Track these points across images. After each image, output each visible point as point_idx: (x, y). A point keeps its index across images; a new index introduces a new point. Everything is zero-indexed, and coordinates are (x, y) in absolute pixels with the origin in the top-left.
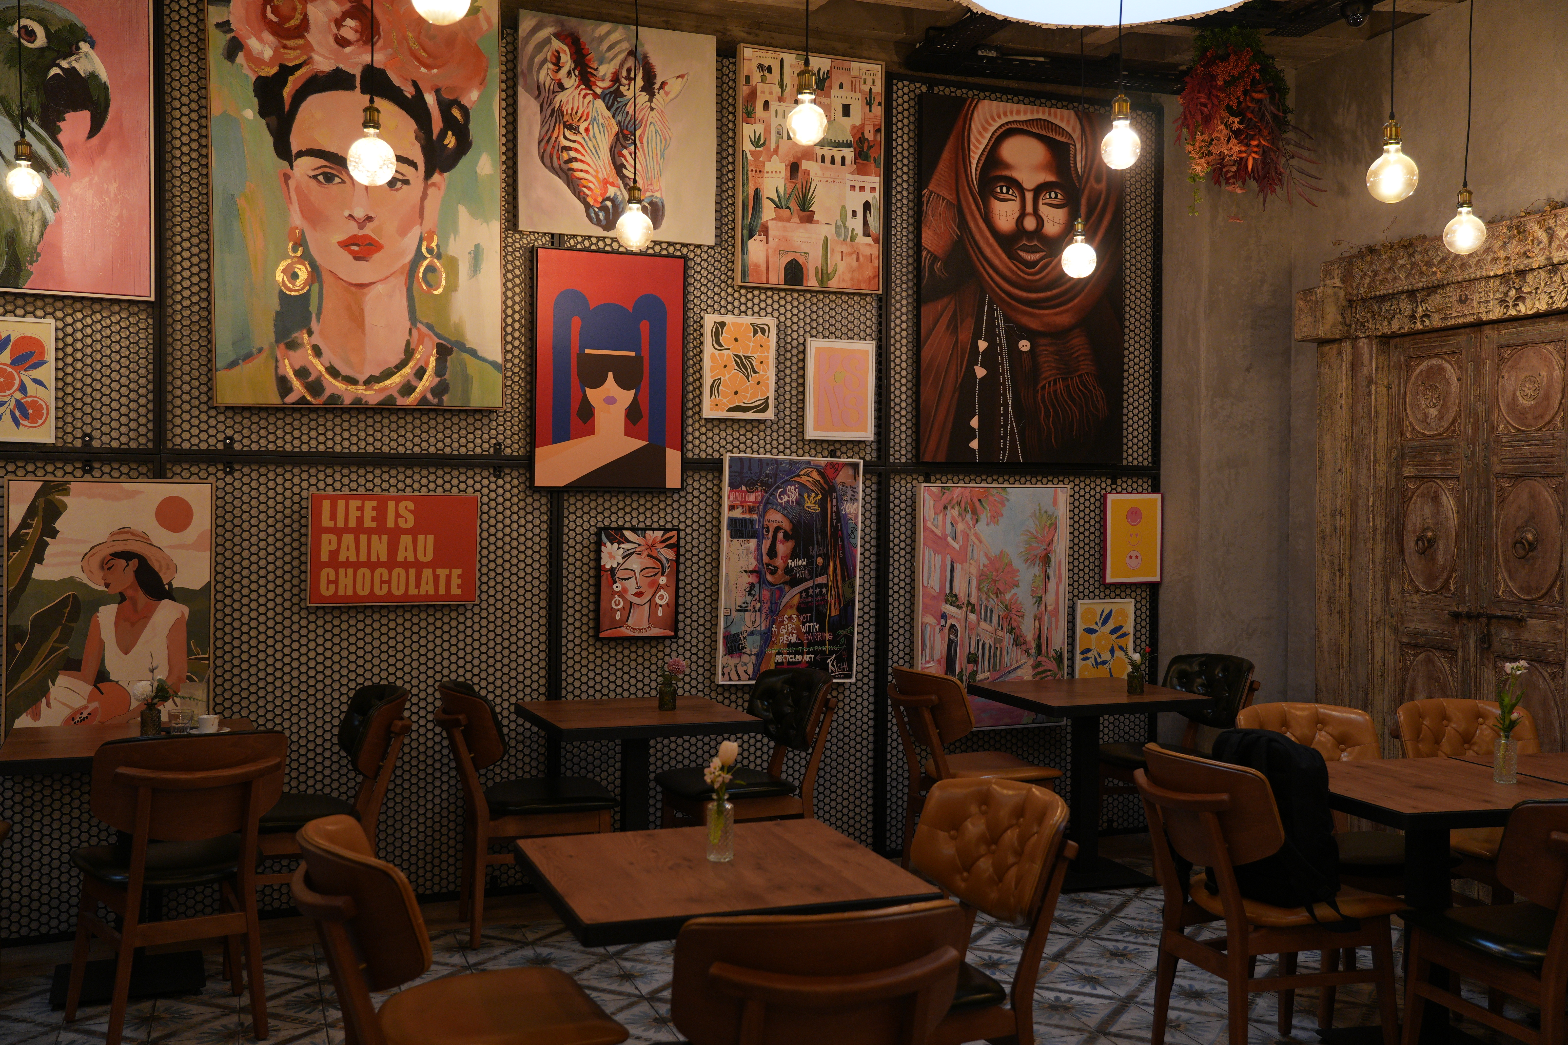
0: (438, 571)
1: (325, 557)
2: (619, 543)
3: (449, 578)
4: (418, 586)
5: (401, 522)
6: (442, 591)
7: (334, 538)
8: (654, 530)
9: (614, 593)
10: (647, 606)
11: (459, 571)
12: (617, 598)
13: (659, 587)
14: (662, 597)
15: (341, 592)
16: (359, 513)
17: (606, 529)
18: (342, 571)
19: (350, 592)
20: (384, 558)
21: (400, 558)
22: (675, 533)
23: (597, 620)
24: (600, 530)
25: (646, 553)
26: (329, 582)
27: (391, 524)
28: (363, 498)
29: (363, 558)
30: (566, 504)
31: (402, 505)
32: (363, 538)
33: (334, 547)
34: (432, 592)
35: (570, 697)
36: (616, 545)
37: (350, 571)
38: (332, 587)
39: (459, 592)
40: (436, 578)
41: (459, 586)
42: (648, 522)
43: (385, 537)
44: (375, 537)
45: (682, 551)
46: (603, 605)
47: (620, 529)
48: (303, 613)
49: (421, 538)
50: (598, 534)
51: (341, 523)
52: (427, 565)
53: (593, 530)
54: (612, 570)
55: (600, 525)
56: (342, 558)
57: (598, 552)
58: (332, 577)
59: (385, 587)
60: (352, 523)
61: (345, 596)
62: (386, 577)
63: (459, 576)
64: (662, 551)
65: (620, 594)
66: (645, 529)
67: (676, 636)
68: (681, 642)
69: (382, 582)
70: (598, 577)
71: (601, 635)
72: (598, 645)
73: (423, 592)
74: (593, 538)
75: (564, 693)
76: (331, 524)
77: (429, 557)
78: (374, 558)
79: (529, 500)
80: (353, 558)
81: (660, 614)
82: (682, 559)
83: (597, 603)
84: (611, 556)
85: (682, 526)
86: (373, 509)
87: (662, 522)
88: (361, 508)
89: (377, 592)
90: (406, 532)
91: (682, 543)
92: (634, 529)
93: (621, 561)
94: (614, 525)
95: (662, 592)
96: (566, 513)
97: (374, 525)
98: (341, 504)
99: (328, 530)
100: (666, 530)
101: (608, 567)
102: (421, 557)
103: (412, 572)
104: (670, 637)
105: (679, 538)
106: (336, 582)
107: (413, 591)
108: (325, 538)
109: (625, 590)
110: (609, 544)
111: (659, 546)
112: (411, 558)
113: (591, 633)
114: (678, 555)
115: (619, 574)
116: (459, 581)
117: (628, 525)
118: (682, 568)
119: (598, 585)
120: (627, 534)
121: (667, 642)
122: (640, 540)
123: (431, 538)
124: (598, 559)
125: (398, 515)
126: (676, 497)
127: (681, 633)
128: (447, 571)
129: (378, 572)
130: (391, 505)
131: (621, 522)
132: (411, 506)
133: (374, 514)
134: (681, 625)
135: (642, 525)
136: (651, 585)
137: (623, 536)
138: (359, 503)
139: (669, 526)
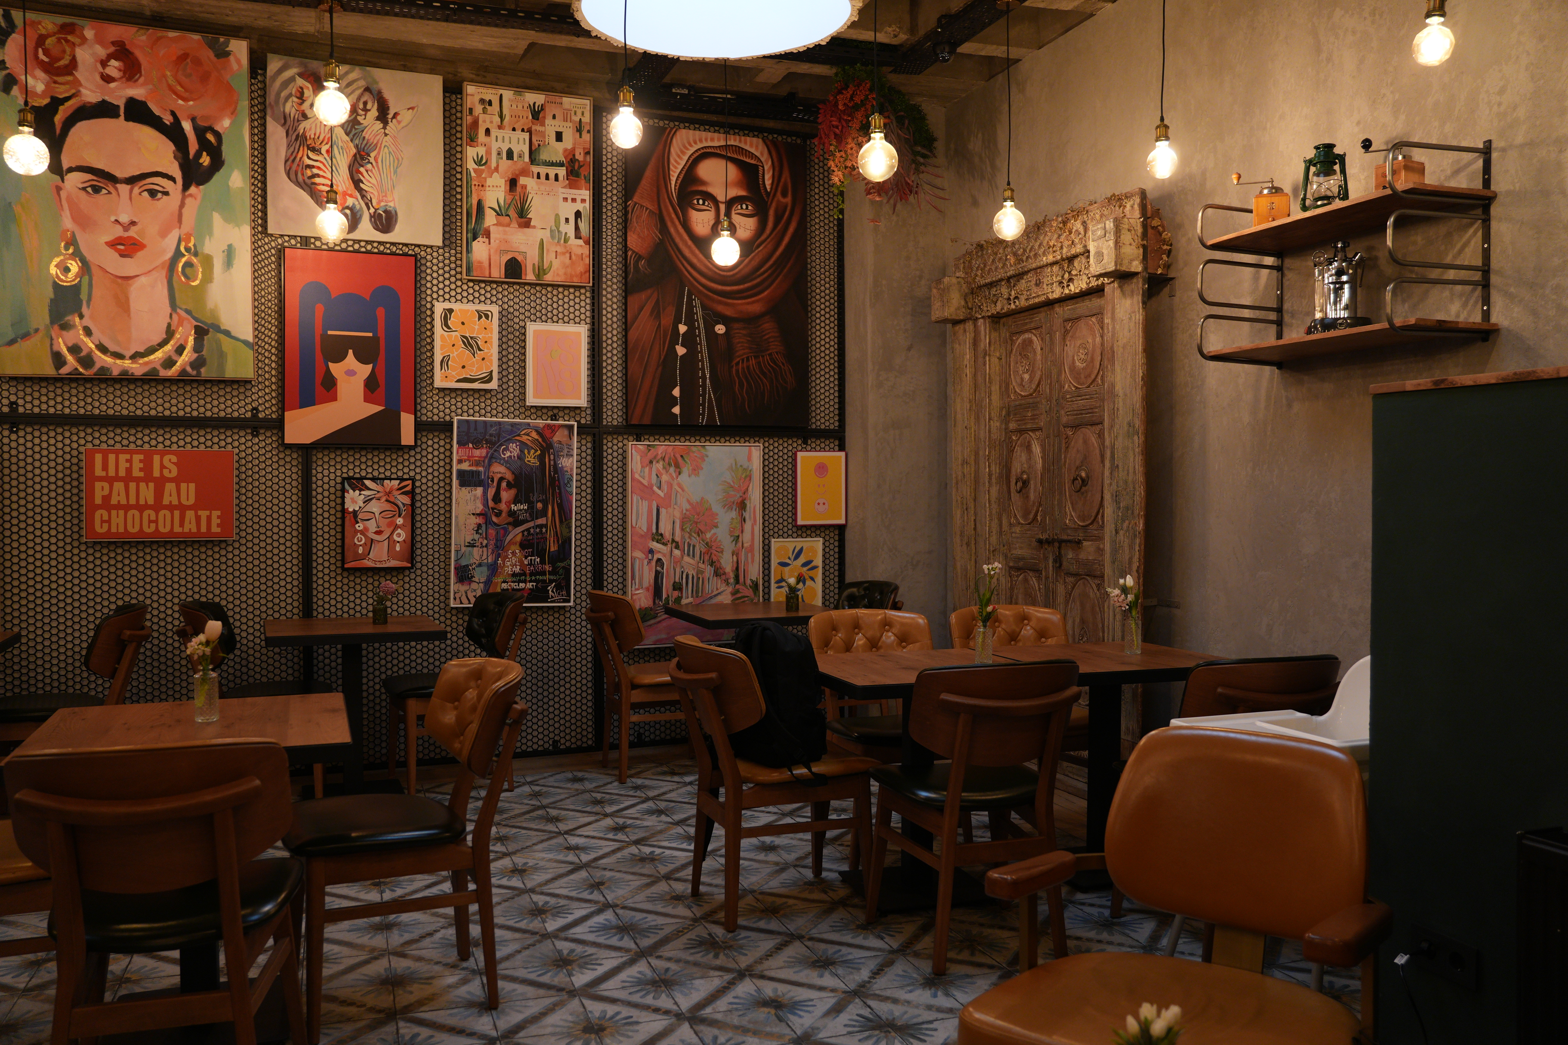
0: (200, 513)
1: (98, 501)
2: (360, 490)
3: (209, 518)
4: (182, 524)
5: (166, 473)
6: (204, 529)
7: (106, 485)
8: (391, 479)
9: (356, 531)
10: (386, 542)
11: (219, 513)
12: (359, 535)
13: (397, 527)
14: (399, 535)
15: (114, 530)
16: (128, 465)
17: (349, 479)
18: (114, 512)
19: (121, 530)
20: (151, 501)
21: (166, 502)
22: (410, 482)
23: (343, 553)
24: (344, 479)
25: (384, 499)
26: (103, 522)
27: (156, 473)
28: (132, 452)
29: (133, 501)
30: (314, 458)
31: (166, 459)
32: (132, 485)
33: (106, 492)
34: (194, 530)
35: (320, 616)
36: (357, 492)
37: (121, 513)
38: (106, 526)
39: (219, 530)
40: (198, 519)
41: (218, 525)
42: (388, 474)
43: (151, 485)
44: (142, 485)
45: (418, 497)
46: (346, 541)
47: (362, 478)
48: (83, 547)
49: (183, 486)
50: (342, 483)
51: (112, 473)
52: (190, 508)
53: (339, 480)
54: (355, 512)
55: (345, 475)
56: (114, 501)
57: (343, 497)
58: (106, 517)
59: (153, 526)
60: (122, 473)
61: (118, 533)
62: (153, 518)
63: (218, 517)
64: (399, 497)
65: (362, 532)
66: (383, 479)
67: (413, 566)
68: (419, 572)
69: (150, 522)
70: (343, 518)
71: (346, 566)
72: (345, 574)
73: (186, 530)
74: (339, 487)
75: (315, 614)
76: (104, 474)
77: (192, 501)
78: (142, 502)
79: (282, 455)
80: (124, 502)
81: (398, 548)
82: (418, 504)
83: (343, 539)
84: (354, 501)
85: (418, 477)
86: (141, 461)
87: (400, 474)
88: (129, 461)
89: (146, 529)
90: (171, 480)
91: (418, 491)
92: (374, 479)
93: (362, 505)
94: (357, 476)
95: (399, 531)
96: (314, 465)
97: (142, 474)
98: (112, 457)
99: (101, 479)
100: (402, 480)
101: (351, 510)
102: (184, 502)
103: (177, 513)
104: (408, 568)
105: (414, 487)
106: (109, 521)
107: (177, 529)
108: (98, 485)
109: (366, 529)
110: (351, 491)
111: (396, 493)
112: (175, 502)
113: (339, 564)
114: (413, 499)
115: (360, 516)
116: (219, 521)
117: (370, 476)
118: (418, 511)
119: (343, 525)
120: (367, 482)
121: (407, 573)
122: (379, 488)
123: (192, 486)
124: (343, 503)
125: (162, 467)
126: (412, 453)
127: (419, 565)
128: (208, 513)
129: (146, 513)
130: (156, 459)
131: (363, 474)
132: (174, 459)
133: (141, 465)
134: (418, 559)
135: (382, 476)
136: (389, 525)
137: (364, 484)
138: (128, 456)
139: (406, 476)
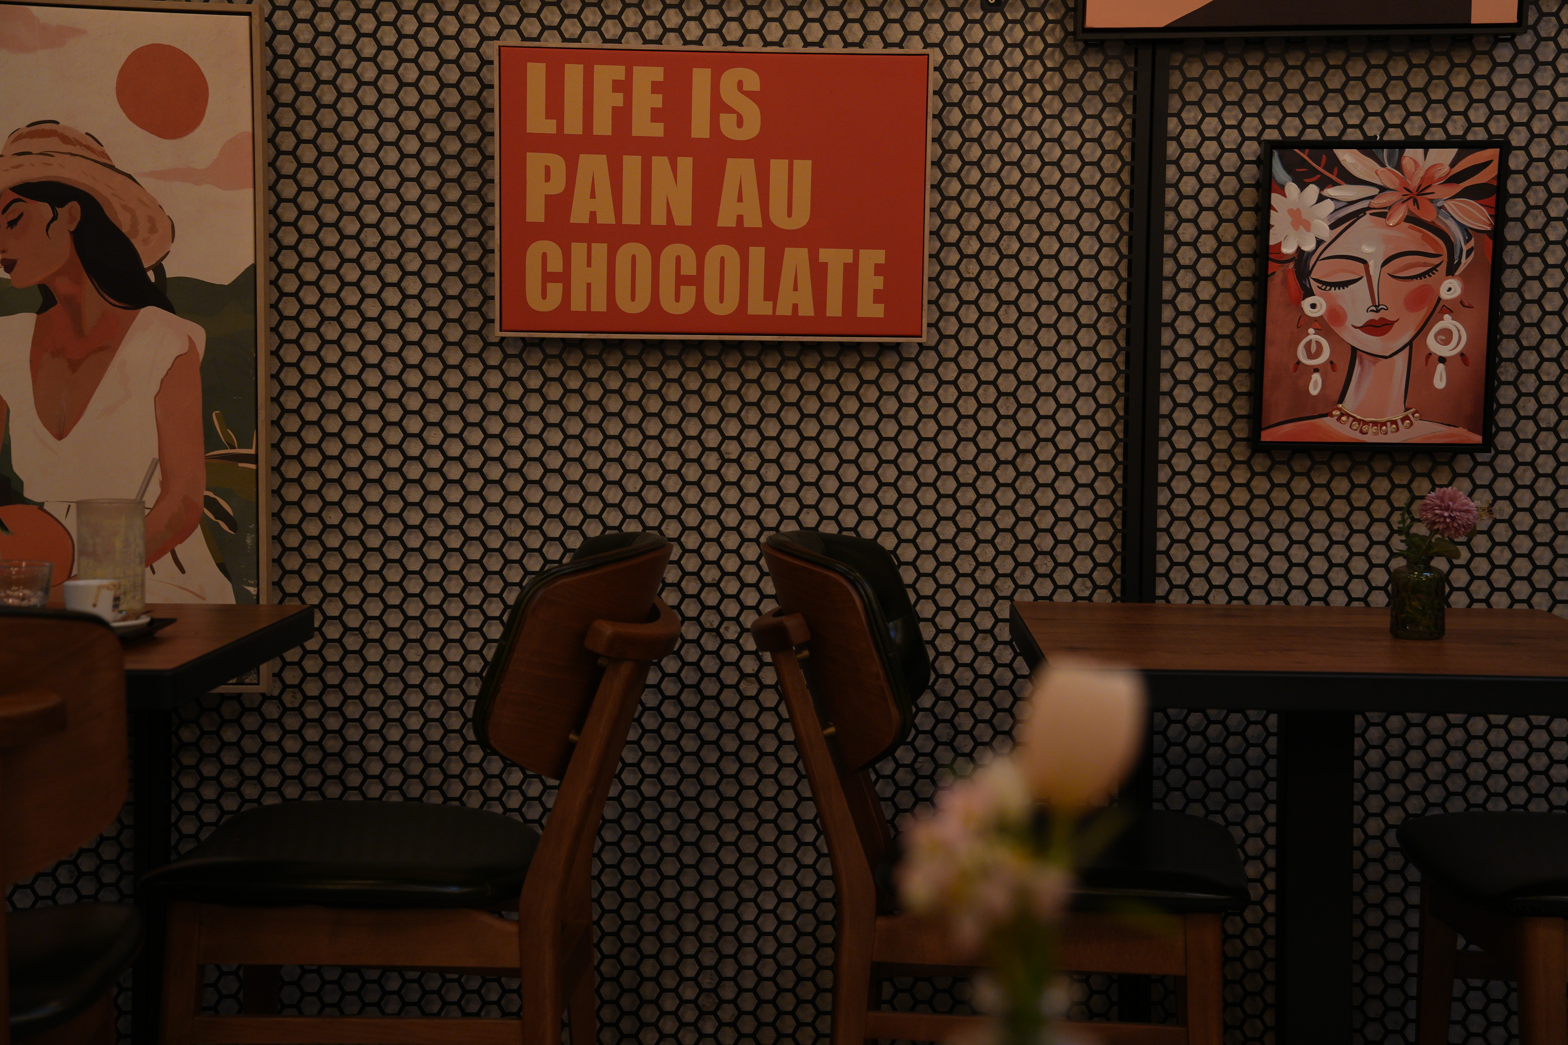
0: (825, 255)
1: (535, 212)
2: (1324, 184)
3: (851, 272)
4: (771, 292)
5: (727, 123)
6: (834, 308)
7: (557, 163)
8: (1426, 146)
9: (1305, 323)
10: (1401, 360)
11: (879, 256)
12: (1312, 335)
13: (1439, 308)
14: (1446, 336)
15: (578, 304)
16: (618, 99)
17: (1285, 145)
18: (578, 249)
19: (600, 305)
20: (684, 218)
21: (726, 219)
22: (1492, 154)
23: (1256, 395)
24: (1269, 147)
25: (1400, 213)
26: (548, 277)
27: (700, 129)
28: (630, 59)
29: (632, 216)
30: (1175, 80)
31: (730, 78)
32: (632, 164)
33: (557, 186)
34: (807, 309)
35: (1178, 598)
36: (1313, 190)
37: (600, 250)
38: (555, 290)
39: (878, 311)
40: (819, 272)
41: (878, 297)
42: (1415, 127)
43: (685, 164)
44: (660, 164)
45: (1515, 208)
46: (1272, 353)
47: (1331, 144)
48: (494, 357)
49: (778, 167)
50: (1263, 163)
51: (573, 125)
52: (795, 238)
53: (1251, 150)
54: (1301, 258)
55: (1272, 135)
56: (579, 215)
57: (1264, 209)
58: (555, 265)
59: (689, 293)
60: (603, 126)
61: (589, 313)
62: (689, 268)
63: (879, 270)
64: (1450, 205)
65: (1323, 326)
66: (1402, 146)
67: (1488, 444)
68: (1505, 463)
69: (681, 280)
70: (1261, 280)
71: (1267, 436)
72: (1261, 463)
73: (784, 309)
74: (1250, 173)
75: (1162, 587)
76: (549, 127)
77: (801, 217)
78: (658, 218)
79: (1074, 71)
80: (606, 217)
81: (1440, 380)
82: (1513, 232)
83: (1258, 348)
84: (1299, 221)
85: (1518, 138)
86: (656, 87)
87: (1456, 127)
88: (623, 87)
89: (669, 305)
90: (741, 149)
91: (1515, 185)
92: (1367, 146)
93: (1326, 234)
94: (1312, 135)
95: (1447, 321)
96: (1175, 103)
97: (657, 130)
98: (574, 74)
99: (543, 143)
100: (1464, 146)
101: (1288, 249)
102: (779, 219)
103: (757, 254)
104: (1469, 449)
105: (1504, 171)
106: (564, 277)
107: (758, 306)
108: (535, 162)
109: (1336, 315)
110: (1292, 188)
111: (1442, 193)
112: (754, 221)
113: (1241, 430)
114: (1500, 219)
115: (1320, 271)
116: (879, 283)
117: (1354, 135)
118: (1512, 255)
119: (1260, 303)
120: (1348, 158)
121: (1464, 463)
122: (1385, 176)
123: (804, 168)
124: (1263, 229)
125: (718, 106)
126: (1504, 53)
127: (1505, 440)
128: (847, 255)
129: (670, 252)
130: (701, 78)
131: (1332, 129)
132: (753, 82)
133: (657, 101)
134: (1505, 418)
135: (1395, 135)
136: (1413, 302)
137: (1335, 164)
138: (618, 72)
139: (1479, 135)
